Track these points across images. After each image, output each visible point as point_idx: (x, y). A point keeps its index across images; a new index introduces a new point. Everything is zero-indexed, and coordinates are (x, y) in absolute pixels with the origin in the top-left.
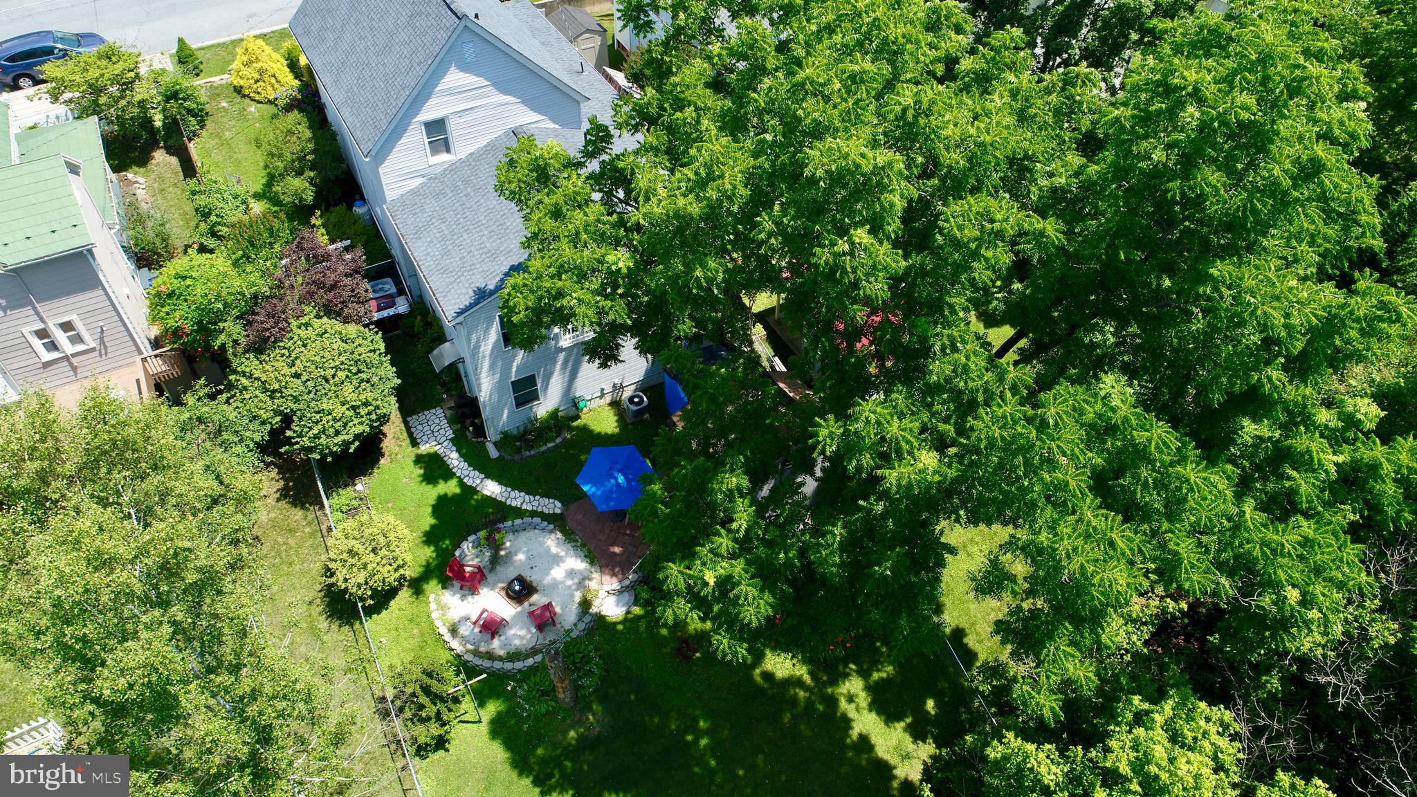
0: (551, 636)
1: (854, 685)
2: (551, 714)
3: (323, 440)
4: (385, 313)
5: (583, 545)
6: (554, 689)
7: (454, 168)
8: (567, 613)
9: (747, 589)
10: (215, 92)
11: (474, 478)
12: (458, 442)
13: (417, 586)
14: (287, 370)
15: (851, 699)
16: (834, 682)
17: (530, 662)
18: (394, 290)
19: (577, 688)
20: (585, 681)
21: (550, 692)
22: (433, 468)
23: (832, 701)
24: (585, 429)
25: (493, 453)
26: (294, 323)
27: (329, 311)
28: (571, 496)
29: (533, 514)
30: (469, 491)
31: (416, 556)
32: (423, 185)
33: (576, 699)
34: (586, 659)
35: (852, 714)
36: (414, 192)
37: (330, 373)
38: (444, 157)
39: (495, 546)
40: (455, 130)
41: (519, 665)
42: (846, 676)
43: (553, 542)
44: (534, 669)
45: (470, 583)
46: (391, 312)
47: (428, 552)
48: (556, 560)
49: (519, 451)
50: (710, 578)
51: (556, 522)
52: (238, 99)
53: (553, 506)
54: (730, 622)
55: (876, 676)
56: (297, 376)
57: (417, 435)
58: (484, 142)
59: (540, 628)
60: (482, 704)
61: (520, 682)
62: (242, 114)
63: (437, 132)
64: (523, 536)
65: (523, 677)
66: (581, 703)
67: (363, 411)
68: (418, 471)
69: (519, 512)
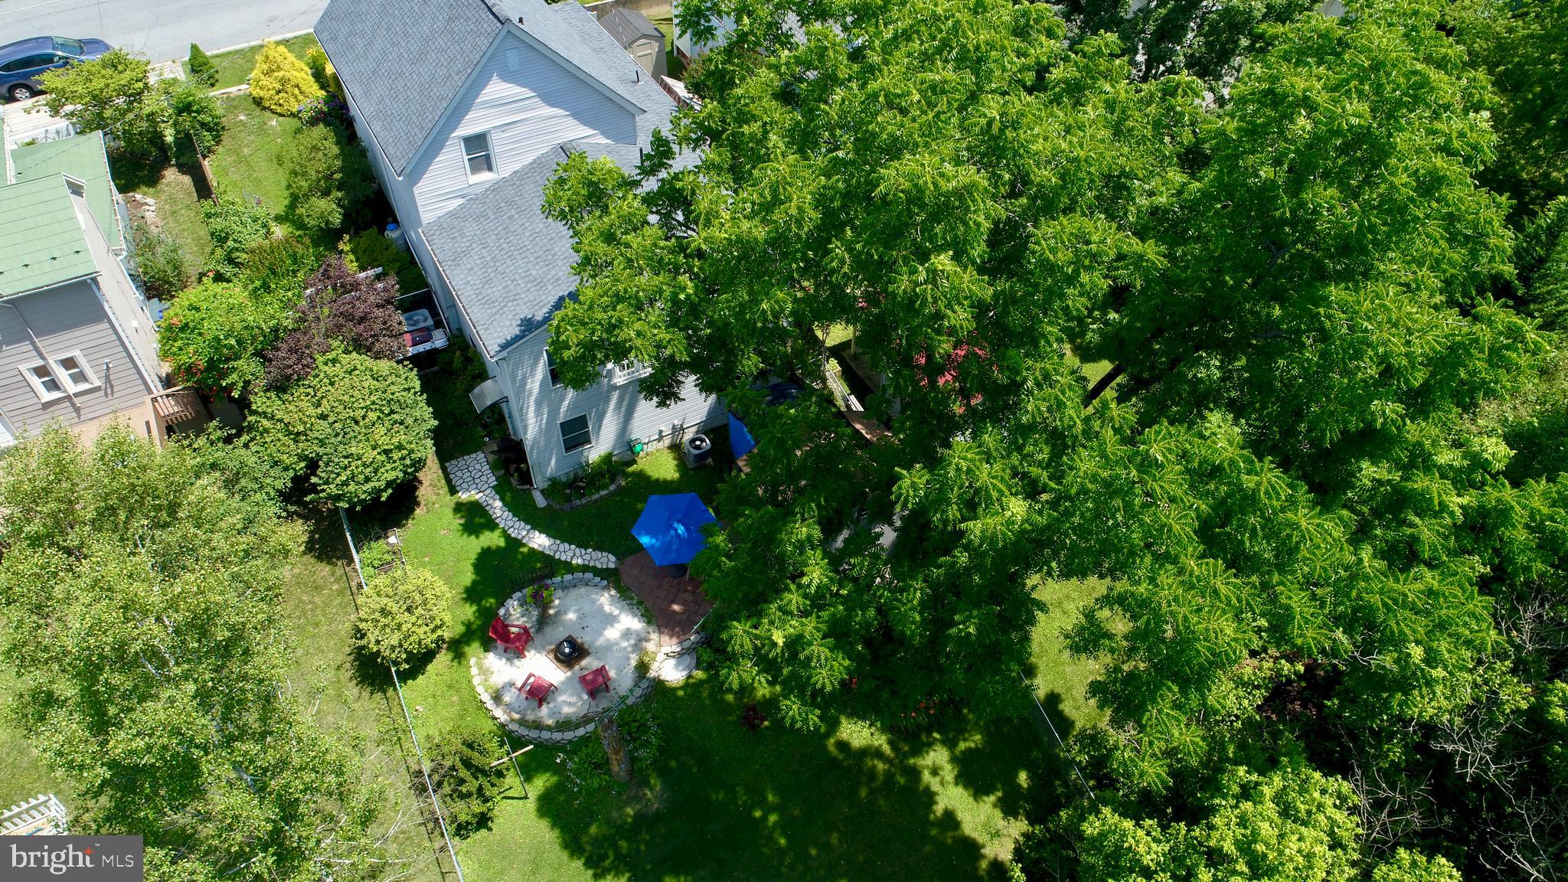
0: (604, 704)
1: (938, 756)
2: (605, 789)
3: (352, 487)
4: (421, 348)
5: (640, 604)
6: (608, 761)
7: (496, 188)
8: (621, 677)
9: (819, 650)
10: (232, 103)
11: (519, 530)
12: (502, 489)
13: (457, 648)
14: (312, 411)
15: (935, 772)
16: (917, 753)
17: (581, 732)
18: (430, 322)
19: (633, 760)
20: (642, 753)
21: (603, 765)
22: (474, 518)
23: (914, 774)
24: (641, 475)
25: (540, 501)
26: (320, 359)
27: (359, 345)
28: (625, 548)
29: (585, 569)
30: (514, 544)
31: (455, 615)
32: (462, 207)
33: (631, 772)
34: (643, 727)
35: (936, 788)
36: (453, 215)
37: (359, 413)
38: (485, 176)
39: (542, 603)
40: (497, 145)
41: (569, 735)
42: (929, 745)
43: (606, 600)
44: (586, 740)
45: (514, 645)
46: (427, 346)
47: (469, 611)
48: (611, 619)
49: (569, 499)
50: (779, 638)
51: (609, 577)
52: (258, 112)
53: (607, 560)
54: (799, 685)
55: (962, 746)
56: (323, 417)
57: (456, 482)
58: (530, 160)
59: (593, 694)
60: (528, 778)
61: (570, 754)
62: (262, 129)
63: (478, 148)
64: (574, 593)
65: (573, 748)
66: (637, 777)
67: (396, 455)
68: (457, 522)
69: (568, 567)
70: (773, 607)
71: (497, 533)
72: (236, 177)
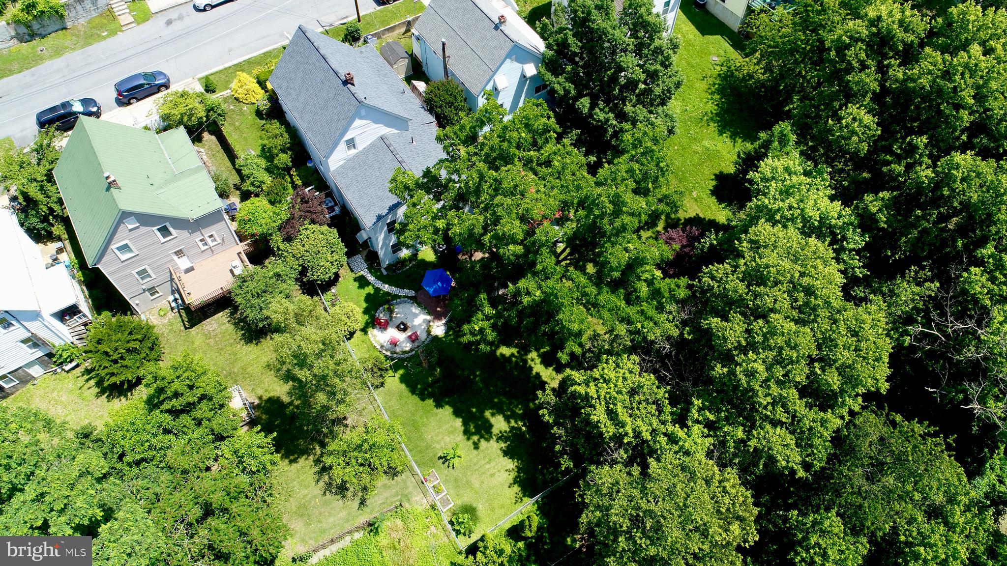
0: (416, 344)
1: (533, 355)
2: (421, 372)
3: (322, 276)
4: (331, 215)
5: (425, 308)
6: (421, 363)
7: (357, 156)
8: (423, 336)
9: (488, 331)
10: (225, 100)
11: (379, 284)
12: (370, 269)
13: (364, 330)
14: (302, 249)
15: (532, 360)
16: (526, 354)
17: (410, 354)
18: (333, 204)
19: (429, 362)
20: (432, 360)
21: (420, 364)
22: (362, 282)
23: (525, 361)
24: (423, 261)
25: (385, 273)
26: (301, 229)
27: (313, 222)
28: (418, 288)
29: (405, 297)
30: (377, 290)
31: (361, 319)
32: (345, 163)
33: (429, 366)
34: (432, 352)
35: (533, 365)
36: (341, 167)
37: (320, 249)
38: (353, 152)
39: (391, 311)
40: (357, 142)
41: (407, 355)
42: (531, 351)
43: (415, 310)
44: (412, 357)
45: (384, 326)
46: (333, 214)
47: (367, 317)
48: (416, 315)
49: (394, 271)
50: (477, 328)
51: (414, 300)
52: (237, 104)
53: (412, 293)
54: (484, 340)
55: (542, 350)
56: (307, 251)
57: (353, 267)
58: (369, 143)
59: (413, 341)
60: (396, 371)
61: (408, 362)
62: (241, 112)
63: (351, 143)
64: (401, 306)
65: (408, 359)
66: (432, 368)
67: (335, 264)
68: (357, 284)
69: (399, 297)
70: (474, 319)
71: (370, 287)
72: (236, 137)
